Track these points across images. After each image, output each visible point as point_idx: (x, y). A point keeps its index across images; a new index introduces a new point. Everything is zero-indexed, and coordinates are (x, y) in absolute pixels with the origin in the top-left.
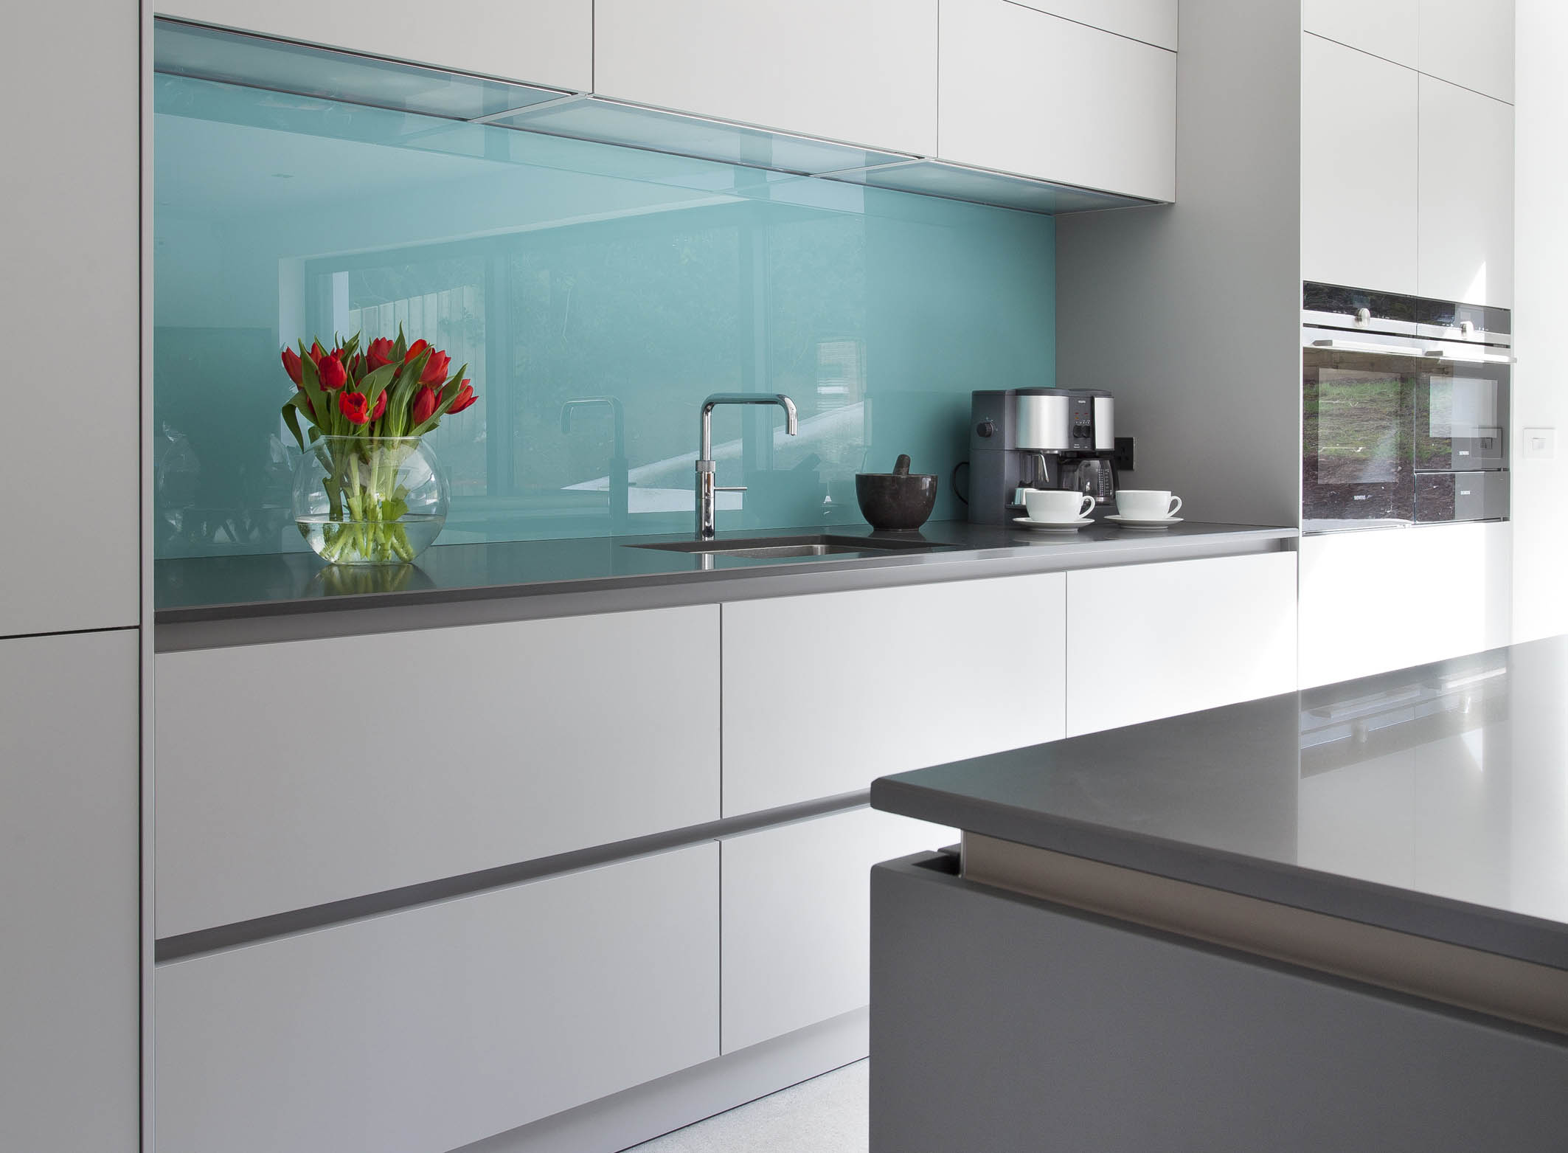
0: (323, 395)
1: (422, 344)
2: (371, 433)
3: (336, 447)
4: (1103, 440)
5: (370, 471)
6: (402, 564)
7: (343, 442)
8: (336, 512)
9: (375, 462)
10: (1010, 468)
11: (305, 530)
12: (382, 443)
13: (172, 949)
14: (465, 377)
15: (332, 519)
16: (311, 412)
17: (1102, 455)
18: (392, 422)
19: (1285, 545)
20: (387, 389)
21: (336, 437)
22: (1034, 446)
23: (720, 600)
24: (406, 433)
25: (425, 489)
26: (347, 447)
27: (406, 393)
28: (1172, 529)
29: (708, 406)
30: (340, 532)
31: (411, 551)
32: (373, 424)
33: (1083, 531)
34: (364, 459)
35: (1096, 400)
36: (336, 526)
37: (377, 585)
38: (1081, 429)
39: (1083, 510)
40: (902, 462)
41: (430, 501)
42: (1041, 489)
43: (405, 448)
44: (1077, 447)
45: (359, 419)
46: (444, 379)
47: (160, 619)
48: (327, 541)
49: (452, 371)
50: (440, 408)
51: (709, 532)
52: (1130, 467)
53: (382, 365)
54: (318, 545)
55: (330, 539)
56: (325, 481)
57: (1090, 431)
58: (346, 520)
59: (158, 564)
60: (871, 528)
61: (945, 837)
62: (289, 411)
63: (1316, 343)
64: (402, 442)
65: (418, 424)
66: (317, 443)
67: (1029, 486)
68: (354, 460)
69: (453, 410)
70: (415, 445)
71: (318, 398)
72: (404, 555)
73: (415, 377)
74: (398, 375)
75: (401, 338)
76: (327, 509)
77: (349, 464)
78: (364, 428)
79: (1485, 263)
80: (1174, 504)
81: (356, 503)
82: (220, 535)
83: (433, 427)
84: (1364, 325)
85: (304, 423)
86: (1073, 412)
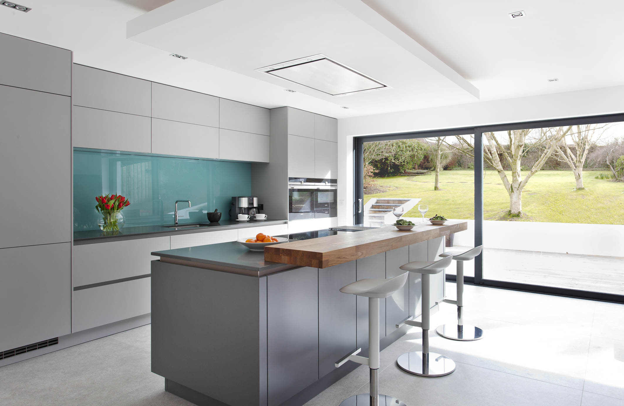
0: (103, 204)
1: (120, 196)
2: (111, 210)
3: (105, 212)
4: (255, 205)
5: (111, 216)
6: (117, 231)
7: (106, 212)
8: (105, 223)
9: (112, 215)
10: (237, 210)
11: (100, 226)
12: (113, 212)
13: (76, 289)
14: (128, 200)
15: (105, 224)
16: (101, 207)
17: (255, 208)
18: (115, 208)
19: (286, 223)
20: (114, 203)
21: (105, 211)
22: (242, 207)
23: (170, 235)
24: (117, 210)
25: (121, 219)
26: (107, 212)
27: (117, 203)
28: (265, 221)
29: (177, 202)
30: (106, 227)
31: (119, 229)
32: (111, 209)
33: (248, 221)
34: (110, 214)
35: (254, 198)
36: (105, 225)
37: (112, 234)
38: (251, 203)
39: (248, 218)
40: (216, 210)
41: (121, 221)
42: (243, 214)
43: (117, 212)
44: (250, 206)
45: (108, 208)
46: (124, 201)
47: (74, 241)
48: (103, 228)
49: (126, 199)
50: (123, 206)
51: (177, 223)
52: (263, 209)
53: (113, 199)
54: (102, 228)
55: (104, 227)
56: (103, 218)
57: (253, 204)
58: (107, 224)
59: (74, 232)
60: (210, 222)
61: (158, 258)
62: (97, 207)
63: (292, 188)
64: (117, 211)
65: (119, 208)
66: (102, 212)
67: (240, 214)
68: (108, 215)
69: (126, 206)
70: (119, 212)
71: (102, 205)
72: (117, 230)
73: (118, 201)
74: (116, 201)
75: (116, 195)
76: (104, 222)
77: (107, 215)
78: (110, 209)
79: (330, 171)
80: (266, 216)
81: (109, 222)
82: (85, 227)
83: (122, 209)
84: (302, 184)
85: (100, 209)
86: (249, 200)
